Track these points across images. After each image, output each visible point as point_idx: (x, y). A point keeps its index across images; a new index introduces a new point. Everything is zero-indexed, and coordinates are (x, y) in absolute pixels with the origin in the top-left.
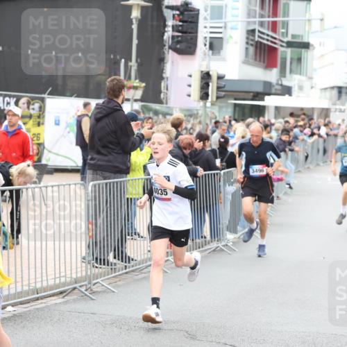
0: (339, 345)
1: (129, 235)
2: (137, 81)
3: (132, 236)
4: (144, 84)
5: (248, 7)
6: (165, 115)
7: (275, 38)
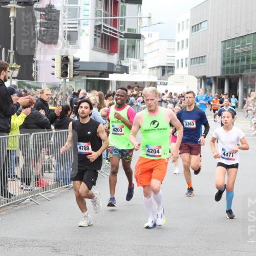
0: (164, 254)
1: (9, 178)
2: (15, 64)
3: (12, 178)
4: (19, 66)
5: (96, 9)
6: (36, 88)
7: (116, 32)
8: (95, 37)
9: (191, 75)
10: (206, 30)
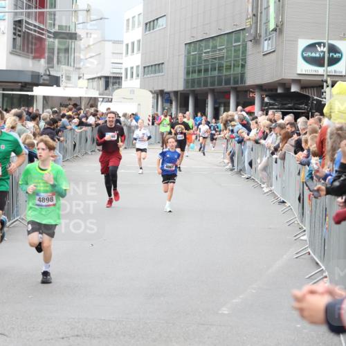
7: (43, 29)
8: (15, 37)
9: (144, 89)
10: (164, 28)
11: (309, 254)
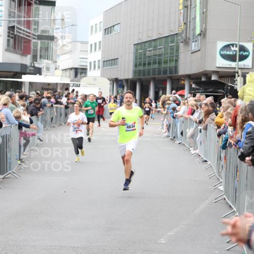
5: (9, 10)
7: (29, 33)
9: (104, 77)
10: (119, 33)
11: (225, 199)
